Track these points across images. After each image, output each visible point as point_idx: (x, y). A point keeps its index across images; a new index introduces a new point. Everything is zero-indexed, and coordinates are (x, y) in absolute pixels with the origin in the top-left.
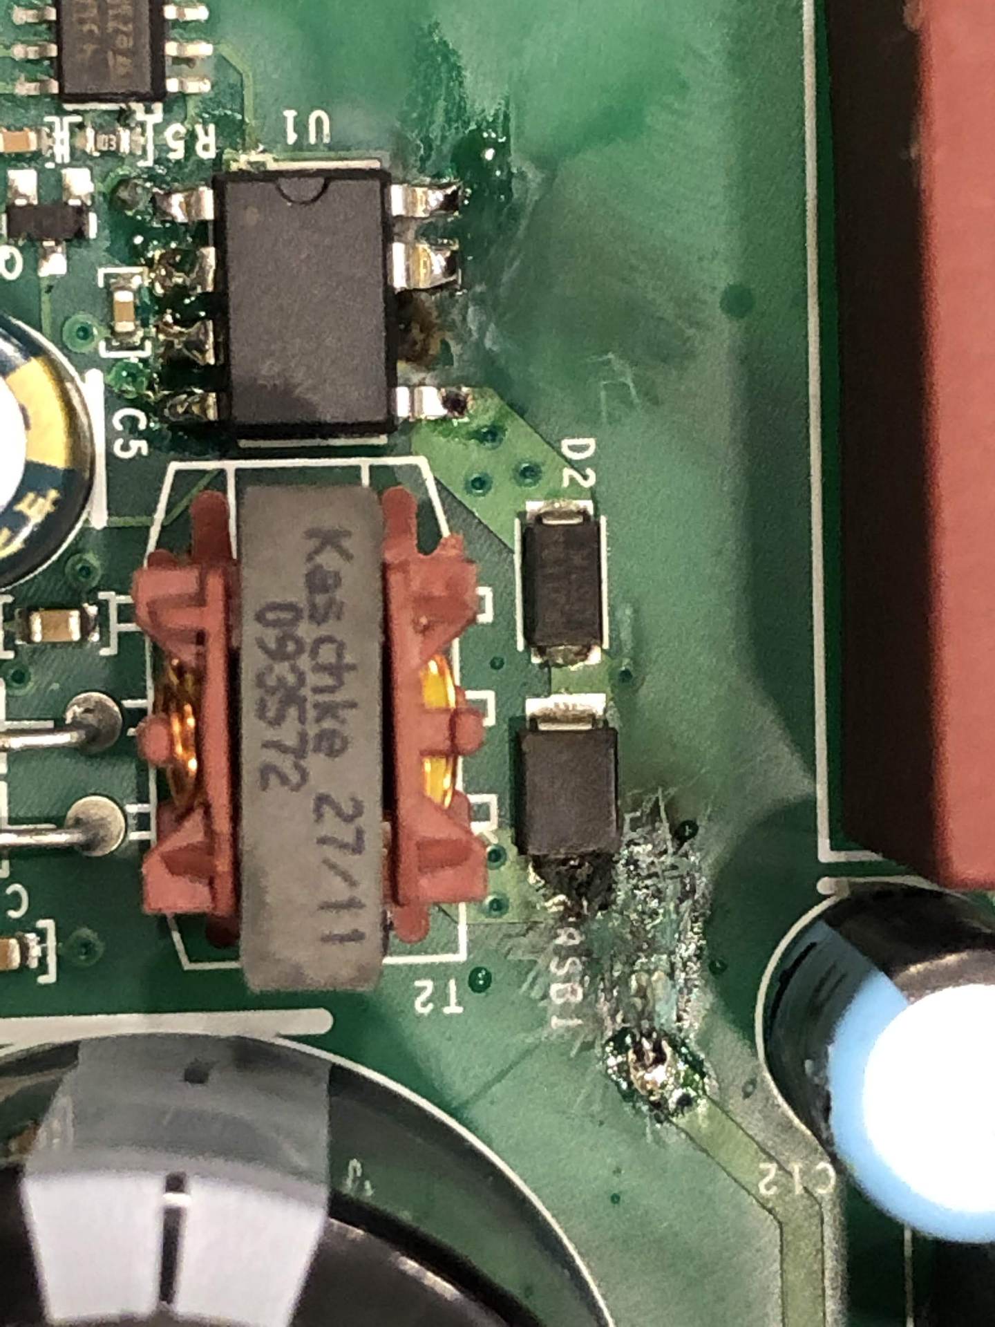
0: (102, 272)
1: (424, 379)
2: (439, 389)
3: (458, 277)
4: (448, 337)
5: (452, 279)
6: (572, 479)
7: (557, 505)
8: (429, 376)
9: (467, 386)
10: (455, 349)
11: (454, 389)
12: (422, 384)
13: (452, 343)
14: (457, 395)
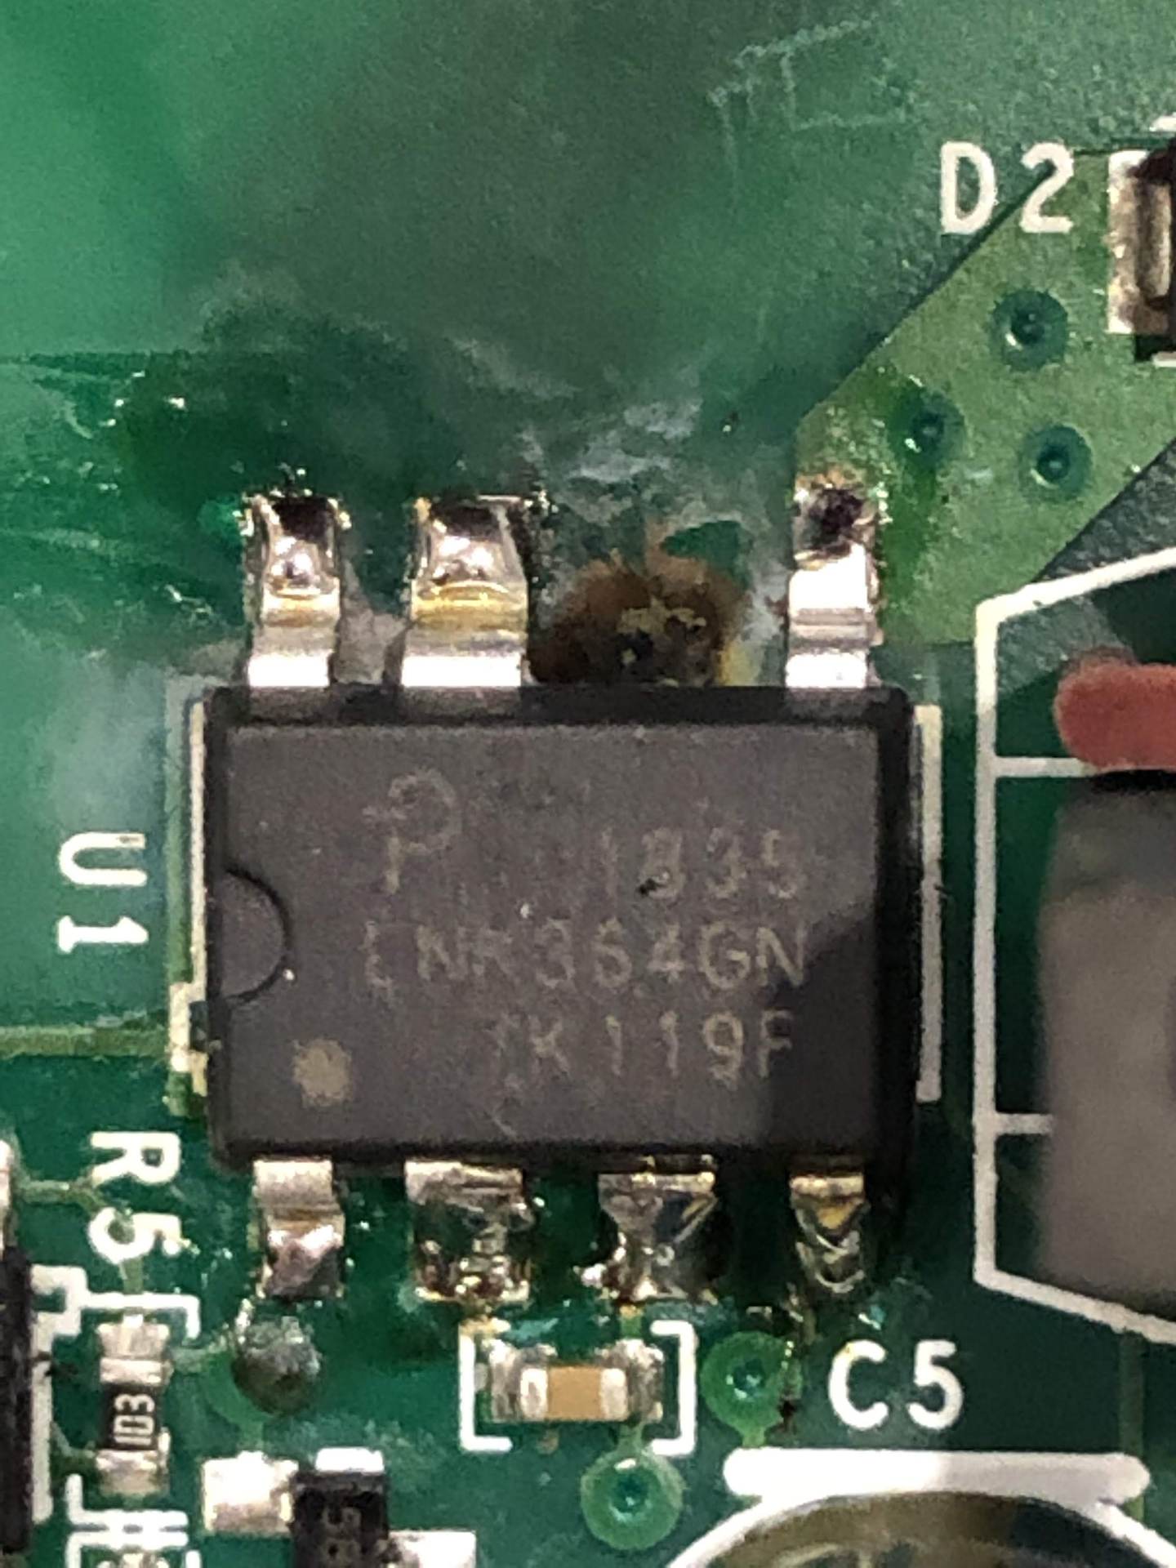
0: (470, 1441)
1: (768, 602)
2: (794, 566)
3: (500, 505)
4: (657, 533)
5: (503, 521)
6: (1049, 209)
7: (1119, 251)
8: (762, 593)
9: (791, 487)
10: (692, 516)
11: (800, 523)
12: (781, 608)
13: (674, 526)
14: (813, 514)
